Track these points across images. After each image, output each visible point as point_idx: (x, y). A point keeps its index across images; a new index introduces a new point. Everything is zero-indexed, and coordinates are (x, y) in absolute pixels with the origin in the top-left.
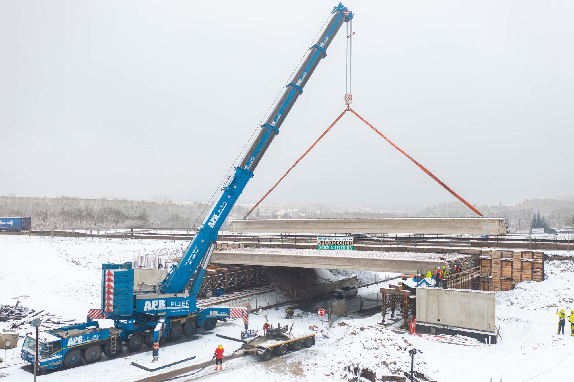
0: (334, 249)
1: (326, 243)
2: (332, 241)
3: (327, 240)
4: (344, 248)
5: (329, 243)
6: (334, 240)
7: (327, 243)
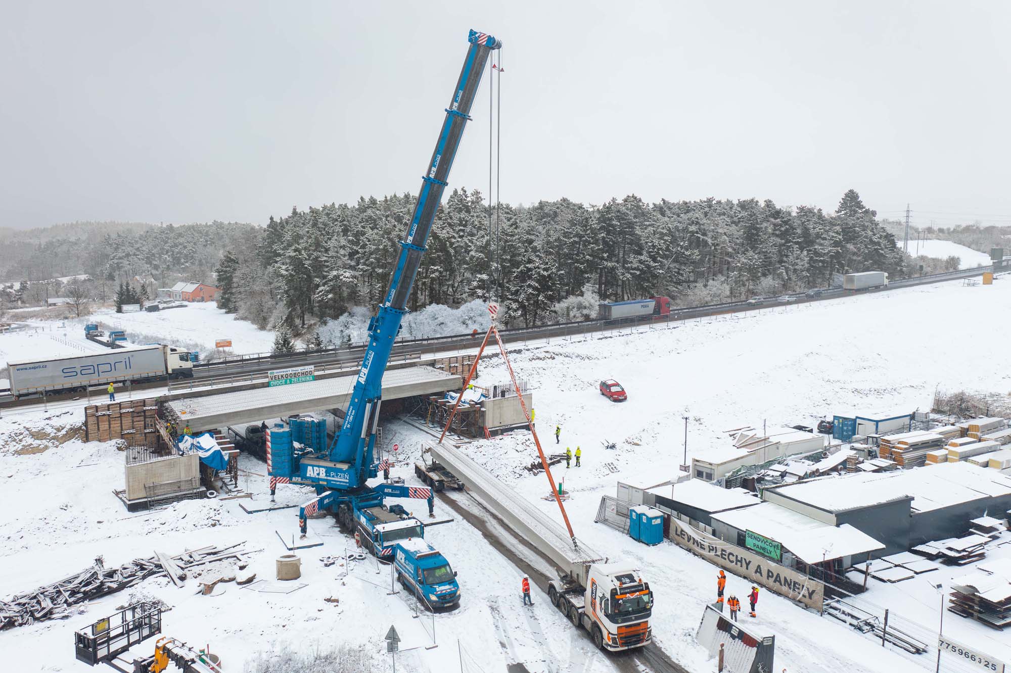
0: (291, 383)
1: (280, 377)
2: (289, 373)
3: (282, 374)
4: (303, 379)
5: (284, 376)
6: (291, 372)
7: (282, 376)
